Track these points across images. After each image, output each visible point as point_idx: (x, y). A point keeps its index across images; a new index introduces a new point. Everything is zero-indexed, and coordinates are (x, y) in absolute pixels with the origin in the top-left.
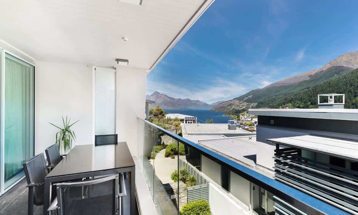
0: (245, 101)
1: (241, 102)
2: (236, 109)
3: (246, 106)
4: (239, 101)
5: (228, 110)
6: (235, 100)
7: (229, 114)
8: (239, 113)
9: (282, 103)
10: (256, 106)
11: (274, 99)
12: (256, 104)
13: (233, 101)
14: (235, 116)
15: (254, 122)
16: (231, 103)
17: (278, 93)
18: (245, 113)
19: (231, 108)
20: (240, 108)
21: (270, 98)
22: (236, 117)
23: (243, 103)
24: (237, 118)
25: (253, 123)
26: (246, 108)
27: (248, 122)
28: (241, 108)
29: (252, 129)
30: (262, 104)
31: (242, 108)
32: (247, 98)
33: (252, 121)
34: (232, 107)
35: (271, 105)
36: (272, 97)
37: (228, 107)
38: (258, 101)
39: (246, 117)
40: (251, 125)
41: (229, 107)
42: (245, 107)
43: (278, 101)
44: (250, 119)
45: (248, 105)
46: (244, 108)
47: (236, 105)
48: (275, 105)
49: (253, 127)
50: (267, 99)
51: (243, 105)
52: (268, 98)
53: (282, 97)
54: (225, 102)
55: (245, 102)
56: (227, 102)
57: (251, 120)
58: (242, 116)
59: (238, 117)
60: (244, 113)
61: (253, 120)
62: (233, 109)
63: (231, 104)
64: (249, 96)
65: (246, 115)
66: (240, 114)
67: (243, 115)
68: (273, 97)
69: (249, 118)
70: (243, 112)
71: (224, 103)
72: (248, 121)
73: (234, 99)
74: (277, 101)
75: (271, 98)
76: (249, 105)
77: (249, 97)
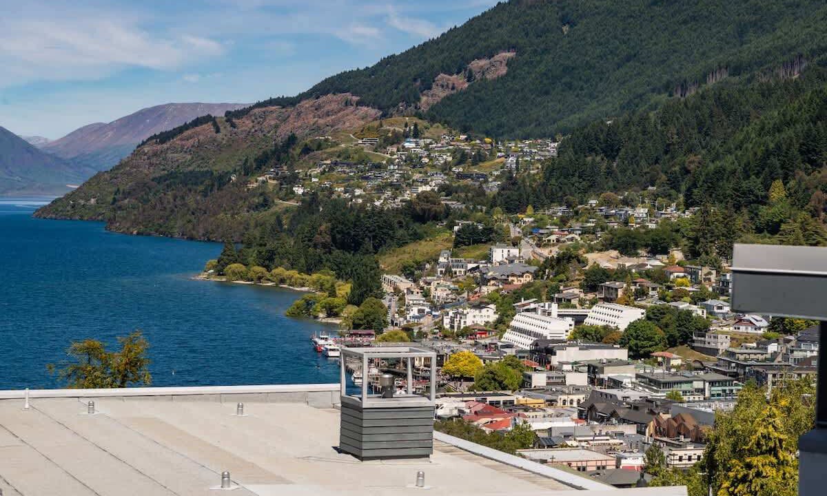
0: (434, 116)
1: (395, 125)
2: (338, 205)
3: (446, 168)
4: (373, 112)
5: (263, 215)
6: (331, 101)
7: (268, 260)
8: (369, 244)
9: (794, 151)
10: (552, 169)
11: (724, 104)
12: (552, 147)
13: (306, 104)
14: (325, 276)
15: (526, 343)
16: (285, 131)
17: (759, 43)
18: (438, 244)
19: (290, 195)
20: (380, 189)
21: (684, 87)
22: (344, 289)
23: (417, 134)
24: (355, 300)
25: (513, 363)
26: (446, 190)
27: (465, 348)
28: (397, 188)
29: (507, 424)
30: (611, 151)
31: (407, 196)
32: (459, 81)
33: (509, 336)
34: (293, 180)
35: (692, 161)
36: (704, 79)
37: (248, 171)
38: (573, 120)
39: (440, 292)
40: (494, 381)
41: (267, 180)
42: (439, 179)
43: (762, 131)
44: (489, 315)
45: (462, 158)
46: (424, 197)
47: (345, 158)
48: (728, 162)
49: (518, 398)
50: (655, 98)
51: (413, 161)
52: (668, 88)
53: (798, 89)
54: (220, 114)
55: (438, 129)
56: (245, 124)
57: (501, 324)
58: (404, 284)
59: (366, 289)
60: (423, 248)
61: (519, 320)
62: (311, 202)
63: (292, 140)
64: (483, 62)
65: (448, 272)
66: (387, 261)
67: (409, 272)
68: (711, 82)
69: (479, 306)
70: (417, 237)
71: (208, 127)
72: (468, 333)
73: (319, 91)
74: (751, 129)
75: (691, 92)
76: (479, 159)
77: (477, 64)
